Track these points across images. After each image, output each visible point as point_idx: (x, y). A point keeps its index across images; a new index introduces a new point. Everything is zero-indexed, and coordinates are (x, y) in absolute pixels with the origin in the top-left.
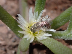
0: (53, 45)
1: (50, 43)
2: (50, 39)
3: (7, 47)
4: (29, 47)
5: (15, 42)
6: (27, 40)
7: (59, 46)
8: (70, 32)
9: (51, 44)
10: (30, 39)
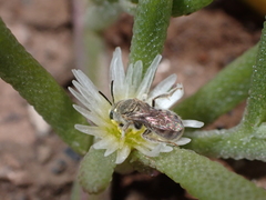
0: (196, 173)
1: (183, 166)
2: (183, 155)
3: (32, 191)
4: (111, 180)
5: (60, 172)
6: (106, 154)
7: (216, 175)
8: (251, 132)
9: (186, 169)
10: (115, 153)
